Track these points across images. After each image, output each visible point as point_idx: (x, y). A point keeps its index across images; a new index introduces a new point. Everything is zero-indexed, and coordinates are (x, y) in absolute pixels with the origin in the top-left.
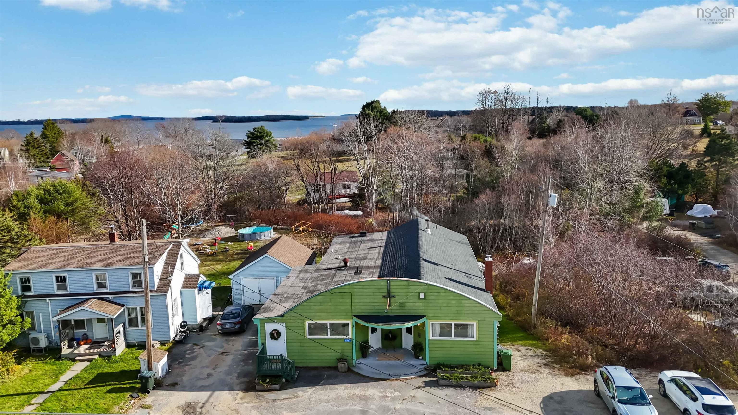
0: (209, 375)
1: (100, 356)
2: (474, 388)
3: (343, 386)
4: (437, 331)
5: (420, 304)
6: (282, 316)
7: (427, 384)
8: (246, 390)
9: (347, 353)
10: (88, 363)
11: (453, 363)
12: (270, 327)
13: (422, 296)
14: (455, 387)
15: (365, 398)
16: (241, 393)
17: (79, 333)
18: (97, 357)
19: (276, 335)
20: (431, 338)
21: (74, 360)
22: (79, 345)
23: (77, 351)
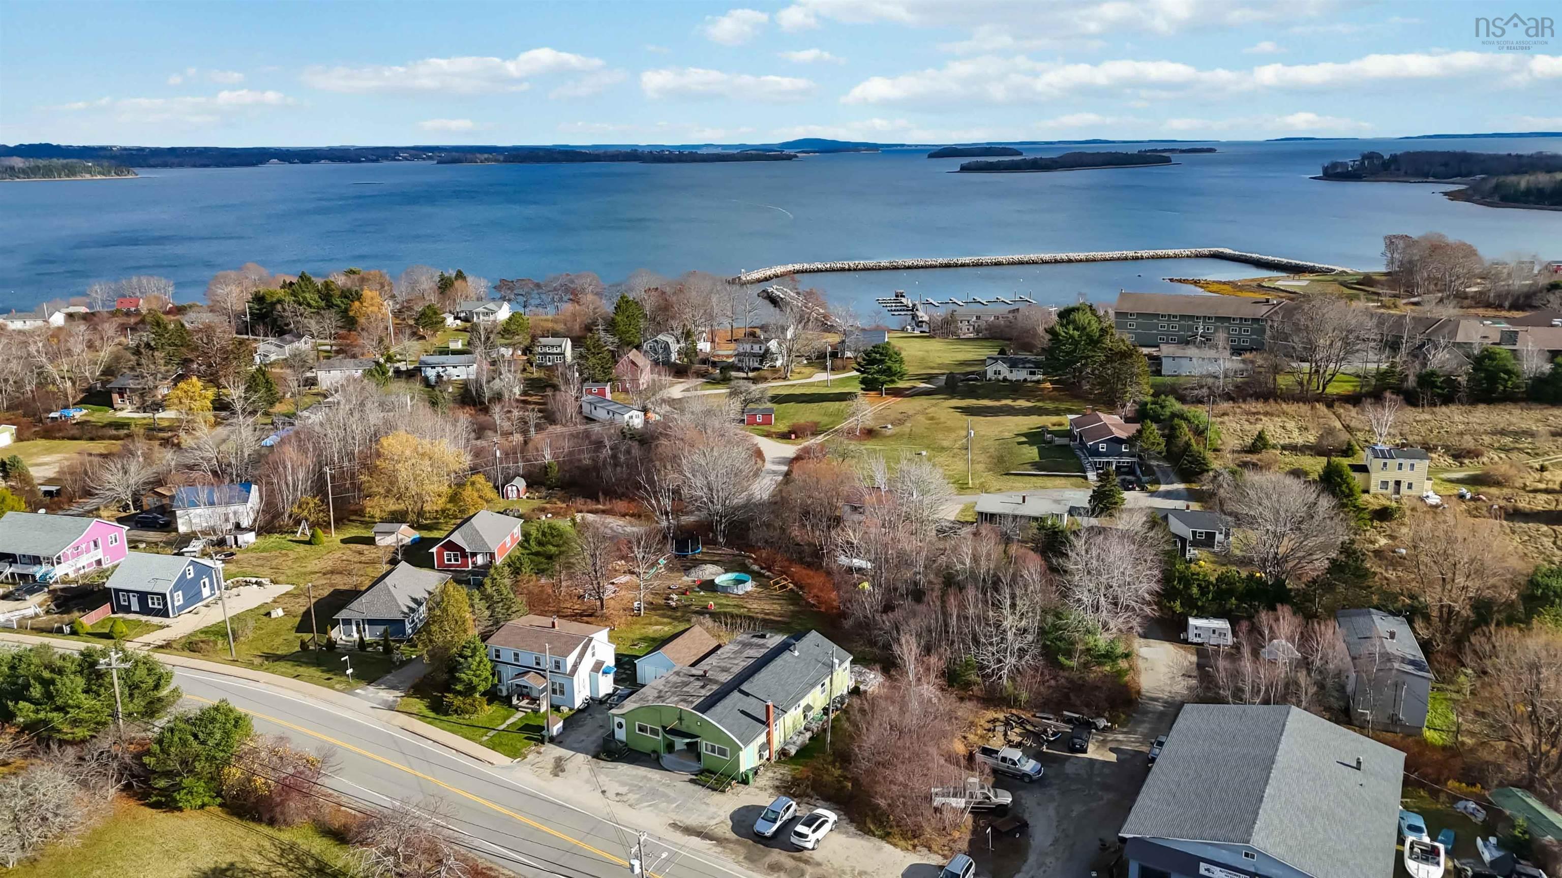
1: (532, 710)
2: (714, 790)
3: (644, 769)
6: (623, 714)
7: (691, 781)
8: (594, 757)
9: (657, 748)
10: (523, 714)
11: (715, 771)
12: (617, 720)
13: (699, 724)
14: (704, 786)
16: (590, 758)
17: (525, 691)
18: (529, 711)
19: (620, 726)
20: (705, 752)
21: (516, 709)
22: (522, 700)
23: (521, 704)
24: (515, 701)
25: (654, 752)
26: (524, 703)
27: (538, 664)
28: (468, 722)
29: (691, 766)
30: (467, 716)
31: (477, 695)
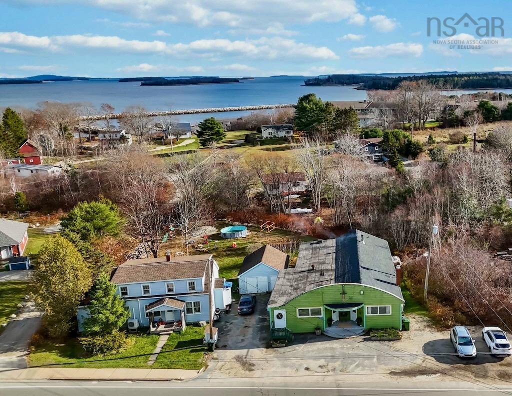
0: (243, 340)
1: (174, 331)
2: (390, 340)
3: (320, 343)
4: (370, 311)
5: (361, 297)
6: (283, 306)
7: (365, 340)
8: (267, 347)
9: (320, 325)
10: (168, 336)
11: (378, 327)
12: (276, 312)
13: (362, 292)
14: (379, 340)
15: (332, 349)
16: (265, 350)
17: (157, 318)
18: (172, 332)
19: (280, 316)
20: (367, 315)
21: (159, 334)
22: (158, 326)
23: (159, 329)
24: (153, 329)
25: (318, 328)
26: (161, 328)
27: (170, 290)
28: (119, 356)
29: (356, 330)
30: (114, 352)
31: (114, 332)
